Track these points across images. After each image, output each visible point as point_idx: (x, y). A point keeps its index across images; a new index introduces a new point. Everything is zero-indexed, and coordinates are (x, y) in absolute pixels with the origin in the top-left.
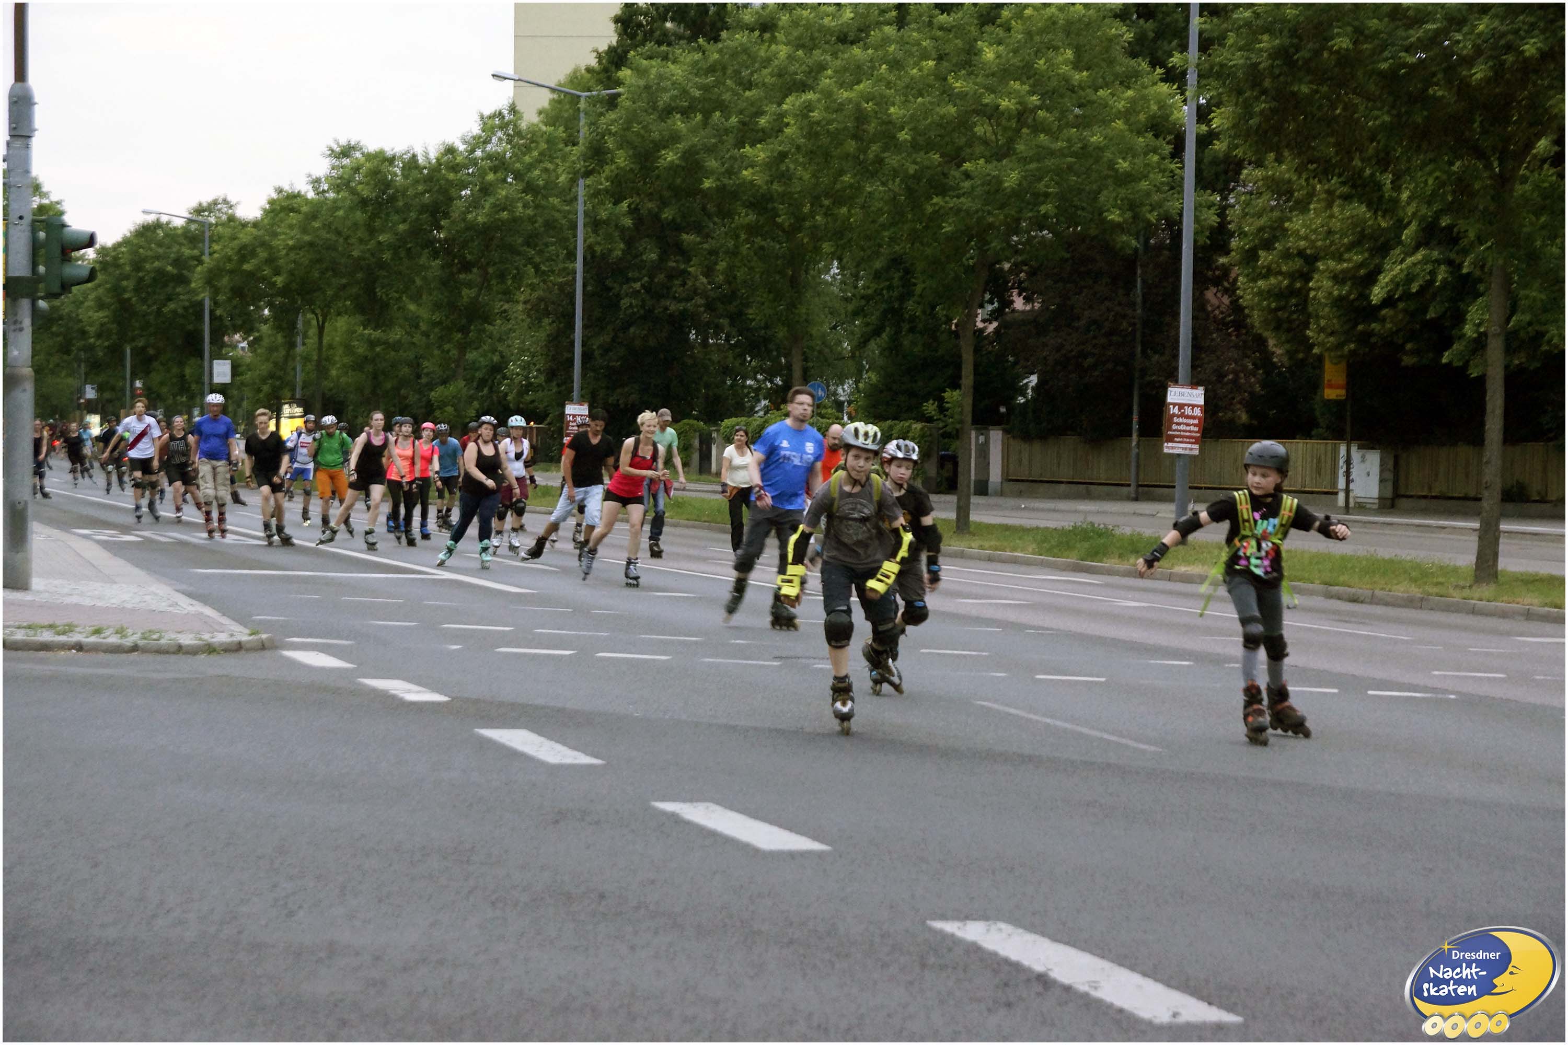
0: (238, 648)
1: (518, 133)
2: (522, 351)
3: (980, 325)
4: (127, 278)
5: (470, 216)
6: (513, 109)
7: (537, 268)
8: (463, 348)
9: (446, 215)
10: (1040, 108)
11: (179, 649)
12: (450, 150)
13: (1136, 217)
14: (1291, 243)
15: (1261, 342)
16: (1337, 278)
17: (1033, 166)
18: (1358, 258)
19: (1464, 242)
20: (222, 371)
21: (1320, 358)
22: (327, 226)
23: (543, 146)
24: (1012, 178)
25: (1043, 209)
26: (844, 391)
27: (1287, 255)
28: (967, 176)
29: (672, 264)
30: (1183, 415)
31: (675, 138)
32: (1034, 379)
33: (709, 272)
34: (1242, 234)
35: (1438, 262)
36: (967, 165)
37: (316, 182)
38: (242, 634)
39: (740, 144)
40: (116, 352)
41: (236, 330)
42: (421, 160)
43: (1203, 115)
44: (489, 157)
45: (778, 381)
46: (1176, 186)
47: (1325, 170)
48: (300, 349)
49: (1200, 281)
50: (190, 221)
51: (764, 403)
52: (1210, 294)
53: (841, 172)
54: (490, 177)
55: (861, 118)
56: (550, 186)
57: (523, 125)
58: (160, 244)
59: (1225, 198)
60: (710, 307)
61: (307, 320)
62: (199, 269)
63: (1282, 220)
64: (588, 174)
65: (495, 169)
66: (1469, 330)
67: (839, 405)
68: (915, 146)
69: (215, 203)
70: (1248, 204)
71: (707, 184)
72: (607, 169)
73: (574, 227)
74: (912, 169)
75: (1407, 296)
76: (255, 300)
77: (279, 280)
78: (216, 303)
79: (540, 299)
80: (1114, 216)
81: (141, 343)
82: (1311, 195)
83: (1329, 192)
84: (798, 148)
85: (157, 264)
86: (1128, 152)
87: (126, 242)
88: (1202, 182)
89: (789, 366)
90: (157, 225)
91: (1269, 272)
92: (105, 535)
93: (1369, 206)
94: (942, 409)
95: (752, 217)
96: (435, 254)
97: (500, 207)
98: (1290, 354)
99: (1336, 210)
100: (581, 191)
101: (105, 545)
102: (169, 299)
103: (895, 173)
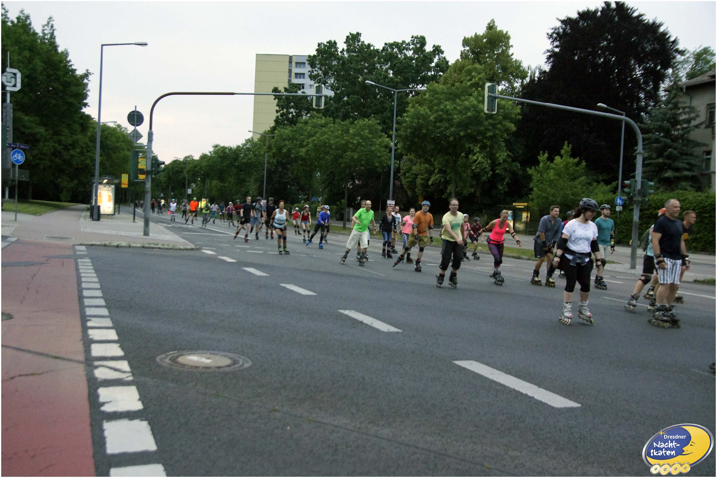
0: (192, 249)
1: (253, 143)
2: (253, 189)
3: (349, 186)
4: (170, 171)
5: (243, 161)
6: (252, 138)
7: (256, 172)
8: (241, 188)
9: (238, 160)
10: (362, 142)
11: (180, 249)
12: (239, 146)
13: (381, 165)
14: (413, 172)
15: (406, 191)
16: (422, 179)
17: (361, 154)
18: (426, 175)
19: (447, 173)
20: (189, 191)
21: (418, 196)
22: (212, 162)
23: (259, 146)
24: (356, 156)
25: (362, 163)
26: (320, 199)
27: (412, 174)
28: (347, 155)
29: (285, 171)
30: (390, 206)
31: (286, 145)
32: (359, 198)
33: (292, 173)
34: (403, 169)
35: (442, 177)
36: (347, 153)
37: (210, 152)
38: (193, 246)
39: (300, 148)
40: (168, 187)
41: (193, 182)
42: (233, 148)
43: (396, 145)
44: (247, 148)
45: (306, 196)
46: (390, 159)
47: (420, 157)
48: (206, 187)
49: (394, 179)
50: (184, 160)
51: (303, 201)
52: (396, 182)
53: (321, 154)
54: (247, 152)
55: (325, 143)
56: (260, 154)
57: (255, 142)
58: (178, 164)
59: (400, 162)
60: (292, 180)
61: (208, 181)
62: (186, 170)
63: (411, 167)
64: (268, 152)
65: (248, 151)
66: (448, 191)
67: (319, 202)
68: (336, 148)
69: (189, 156)
70: (404, 163)
71: (292, 156)
72: (272, 151)
73: (264, 163)
74: (335, 154)
75: (436, 183)
76: (197, 176)
77: (202, 172)
78: (188, 176)
79: (257, 178)
80: (377, 164)
81: (173, 185)
82: (417, 162)
83: (420, 162)
84: (312, 149)
85: (177, 169)
86: (380, 151)
87: (170, 164)
88: (395, 158)
89: (309, 193)
90: (177, 160)
91: (408, 177)
92: (165, 225)
93: (429, 165)
94: (341, 203)
95: (301, 162)
96: (235, 168)
97: (249, 159)
98: (412, 194)
99: (422, 165)
100: (266, 156)
101: (164, 226)
102: (179, 176)
103: (332, 154)
